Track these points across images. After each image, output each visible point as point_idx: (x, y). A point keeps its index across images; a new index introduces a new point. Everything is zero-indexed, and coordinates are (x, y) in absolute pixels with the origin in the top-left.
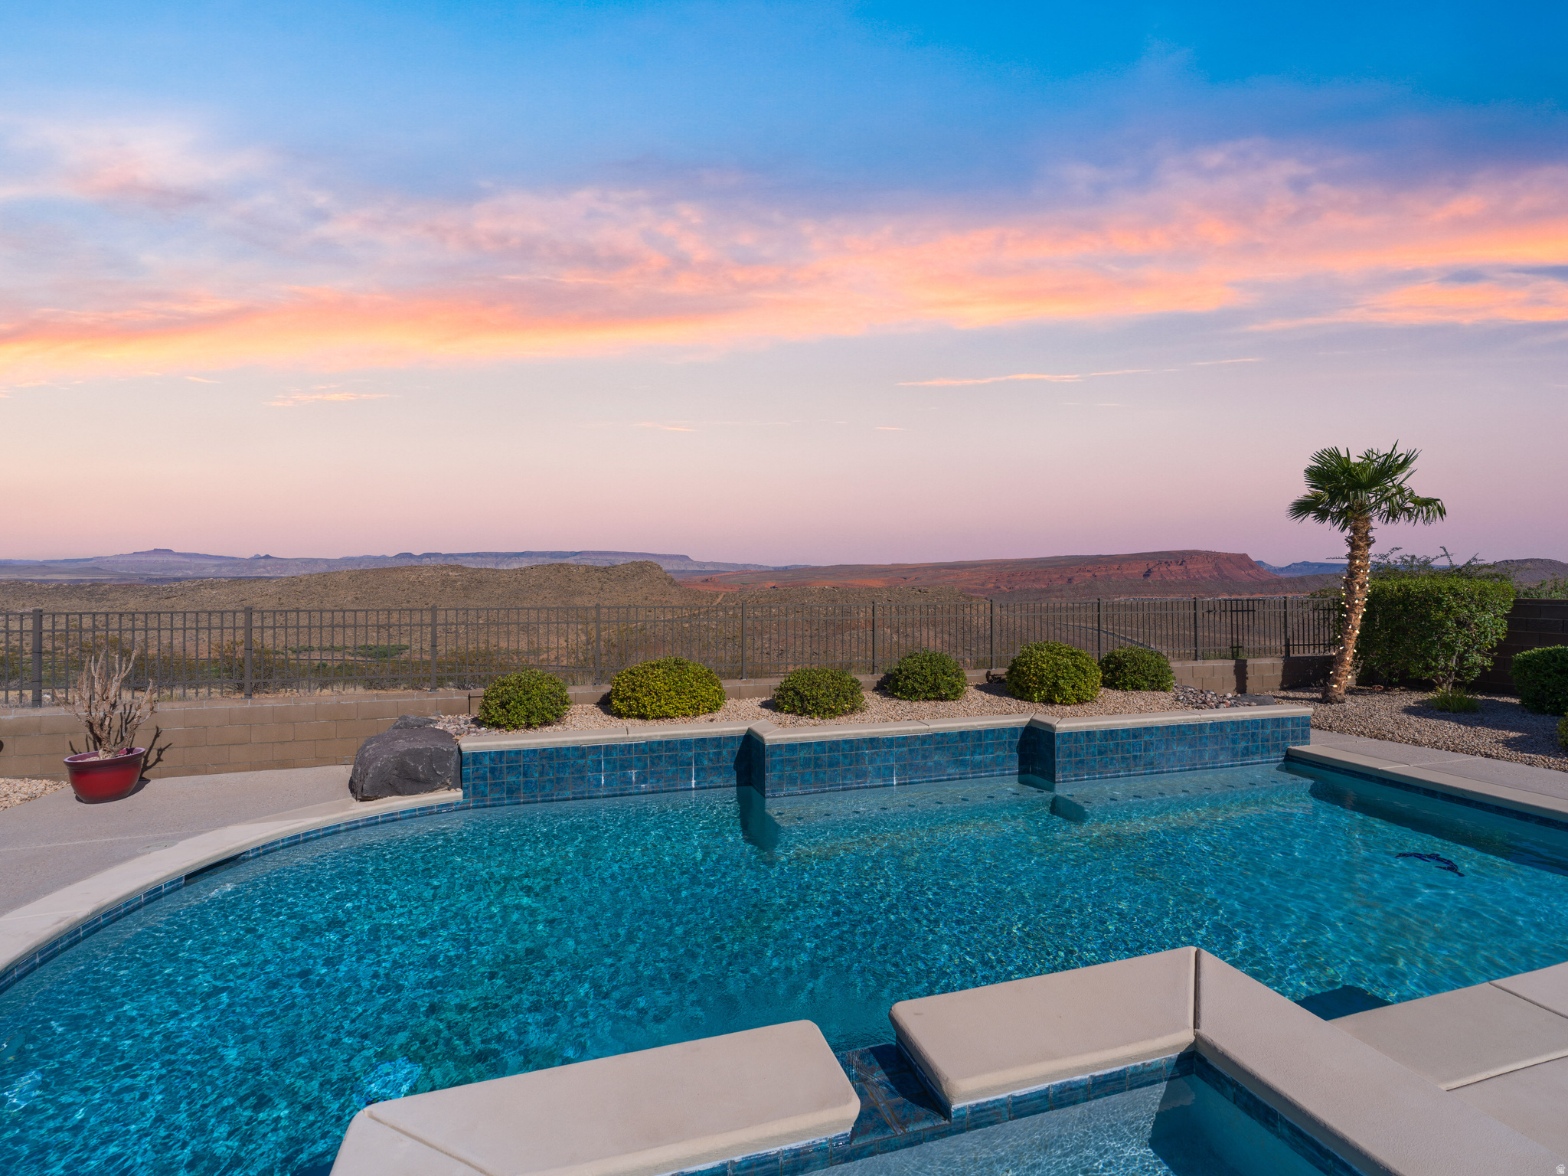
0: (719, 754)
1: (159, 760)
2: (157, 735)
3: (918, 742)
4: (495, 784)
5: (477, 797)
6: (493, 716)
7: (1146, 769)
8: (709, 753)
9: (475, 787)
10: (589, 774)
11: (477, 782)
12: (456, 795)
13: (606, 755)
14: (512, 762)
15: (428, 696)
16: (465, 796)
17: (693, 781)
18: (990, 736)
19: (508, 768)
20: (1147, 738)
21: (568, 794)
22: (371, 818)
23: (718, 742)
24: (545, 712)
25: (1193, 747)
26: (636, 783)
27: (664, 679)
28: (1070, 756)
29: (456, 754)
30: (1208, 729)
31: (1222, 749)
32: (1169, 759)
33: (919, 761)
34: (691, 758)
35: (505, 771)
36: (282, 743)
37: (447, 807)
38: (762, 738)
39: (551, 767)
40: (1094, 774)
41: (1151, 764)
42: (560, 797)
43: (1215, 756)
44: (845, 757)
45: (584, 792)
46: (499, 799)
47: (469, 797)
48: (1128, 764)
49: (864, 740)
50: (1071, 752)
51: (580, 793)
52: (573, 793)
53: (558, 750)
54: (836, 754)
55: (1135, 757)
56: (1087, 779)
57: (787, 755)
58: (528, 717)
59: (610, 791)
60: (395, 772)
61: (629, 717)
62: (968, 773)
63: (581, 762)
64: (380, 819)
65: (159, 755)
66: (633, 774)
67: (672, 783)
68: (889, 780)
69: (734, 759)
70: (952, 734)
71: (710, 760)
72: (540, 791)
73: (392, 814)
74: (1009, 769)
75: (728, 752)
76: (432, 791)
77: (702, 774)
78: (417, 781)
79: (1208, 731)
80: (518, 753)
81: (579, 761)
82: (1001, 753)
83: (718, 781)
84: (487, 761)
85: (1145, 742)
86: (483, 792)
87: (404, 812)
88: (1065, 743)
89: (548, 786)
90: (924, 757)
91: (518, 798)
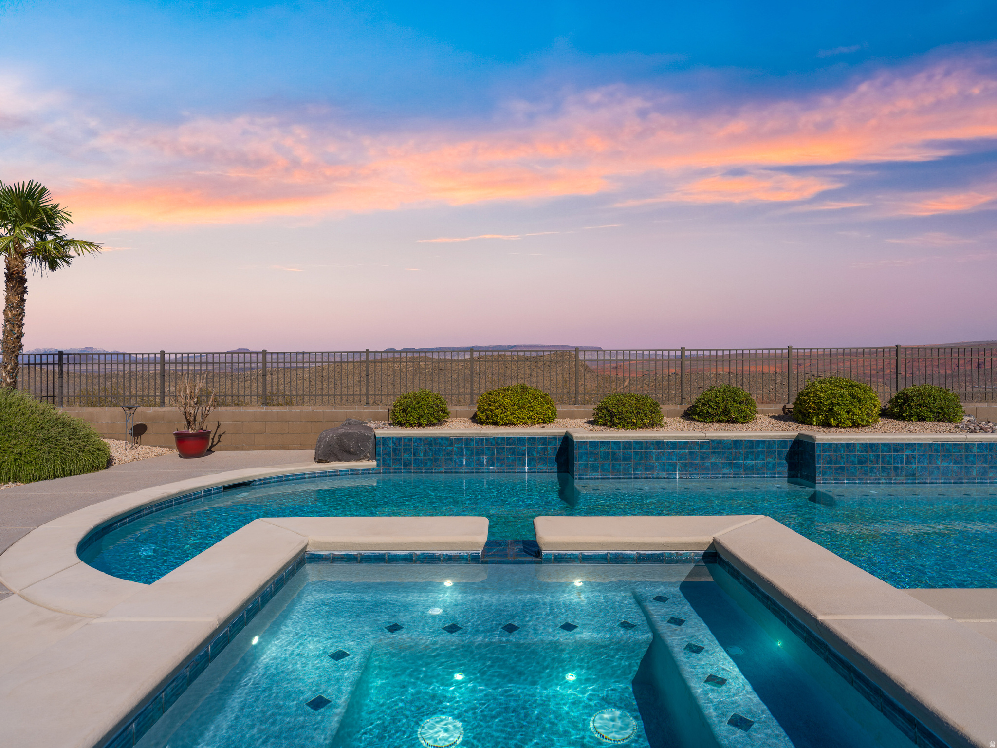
0: (545, 449)
1: (219, 441)
2: (218, 427)
3: (697, 447)
4: (396, 459)
5: (384, 464)
6: (398, 418)
7: (908, 479)
8: (538, 448)
9: (384, 460)
10: (455, 457)
11: (385, 457)
12: (373, 464)
13: (466, 445)
14: (406, 445)
15: (364, 408)
16: (378, 465)
17: (527, 467)
18: (761, 446)
19: (404, 449)
20: (908, 452)
21: (442, 469)
22: (323, 473)
23: (544, 441)
24: (430, 416)
25: (958, 463)
26: (486, 465)
27: (510, 397)
28: (830, 462)
29: (373, 438)
30: (975, 448)
31: (992, 467)
32: (933, 473)
33: (698, 461)
34: (525, 451)
35: (402, 451)
36: (282, 434)
37: (366, 472)
38: (572, 436)
39: (430, 450)
40: (854, 479)
41: (914, 475)
42: (436, 471)
43: (985, 473)
44: (637, 454)
45: (452, 469)
46: (398, 469)
47: (380, 466)
48: (889, 474)
49: (652, 443)
50: (831, 460)
51: (449, 469)
52: (445, 469)
53: (435, 439)
54: (629, 451)
55: (896, 468)
56: (847, 483)
57: (591, 449)
58: (419, 419)
59: (469, 469)
60: (337, 446)
61: (487, 424)
62: (741, 474)
63: (450, 448)
64: (328, 474)
65: (219, 439)
66: (484, 459)
67: (511, 467)
68: (672, 474)
69: (556, 453)
70: (727, 442)
71: (538, 453)
72: (424, 466)
73: (335, 472)
74: (779, 474)
75: (552, 448)
76: (358, 460)
77: (533, 463)
78: (350, 453)
79: (975, 450)
80: (410, 439)
81: (449, 448)
82: (771, 460)
83: (545, 469)
84: (391, 444)
85: (907, 455)
86: (389, 464)
87: (341, 471)
88: (825, 452)
89: (429, 463)
90: (702, 458)
91: (410, 469)
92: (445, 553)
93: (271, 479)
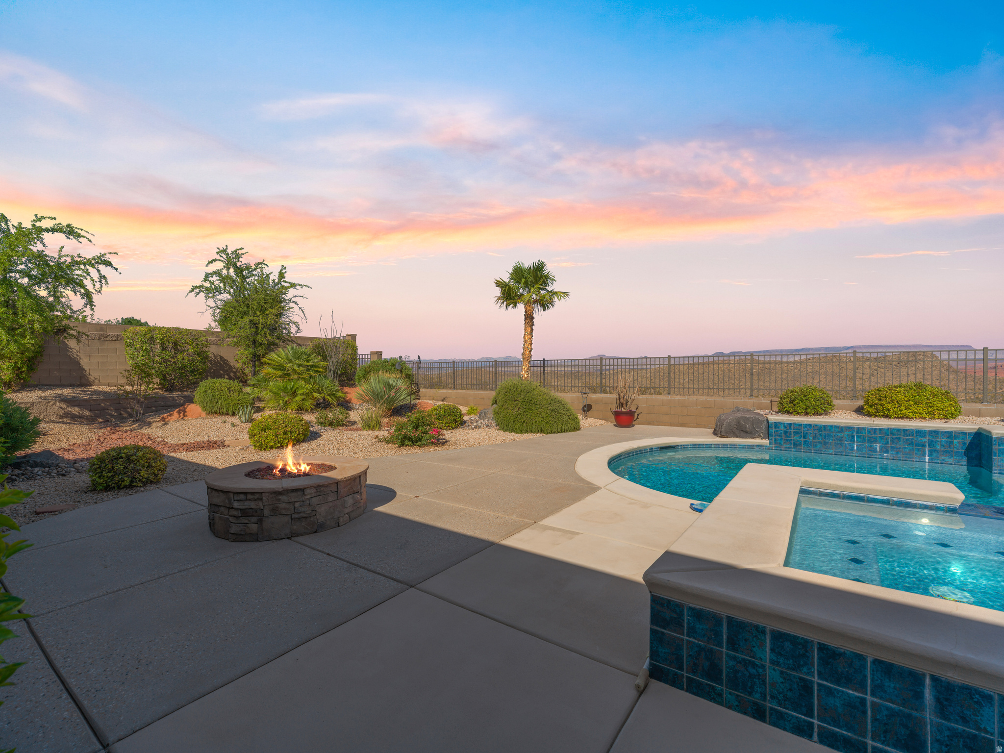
0: (952, 442)
1: (637, 418)
2: (637, 408)
4: (787, 440)
5: (776, 443)
6: (786, 407)
8: (941, 441)
9: (775, 440)
10: (846, 442)
11: (777, 437)
12: (766, 442)
13: (857, 432)
14: (796, 429)
15: (749, 399)
16: (770, 443)
17: (927, 458)
19: (794, 432)
21: (831, 451)
22: (725, 445)
23: (951, 435)
24: (817, 407)
26: (879, 452)
27: (904, 394)
29: (765, 422)
34: (925, 442)
35: (793, 434)
36: (682, 415)
37: (760, 447)
38: (990, 432)
39: (820, 435)
42: (826, 452)
45: (842, 452)
46: (789, 448)
47: (773, 444)
51: (839, 452)
52: (835, 451)
53: (825, 426)
58: (806, 409)
59: (861, 454)
60: (735, 426)
61: (876, 416)
64: (729, 446)
65: (638, 416)
66: (878, 447)
67: (908, 456)
69: (965, 448)
71: (941, 445)
72: (813, 447)
73: (734, 445)
75: (959, 443)
76: (753, 438)
77: (934, 454)
78: (746, 432)
80: (800, 425)
81: (839, 434)
83: (950, 461)
84: (782, 427)
86: (780, 443)
87: (740, 445)
89: (819, 446)
91: (800, 449)
92: (921, 502)
93: (688, 445)
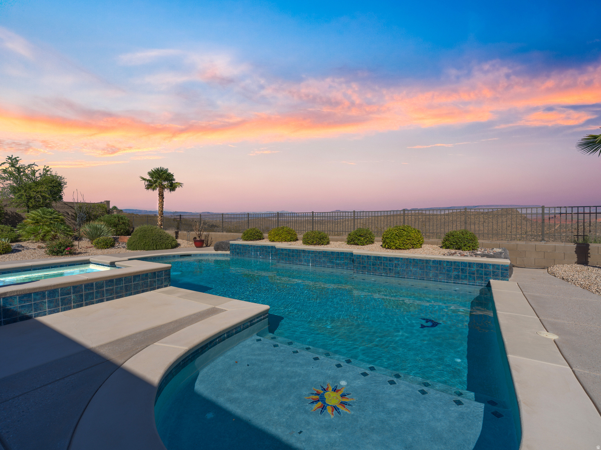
3: (317, 253)
4: (235, 251)
7: (396, 275)
10: (250, 252)
11: (232, 250)
13: (253, 248)
14: (238, 247)
16: (230, 253)
17: (270, 257)
18: (342, 255)
20: (396, 262)
25: (422, 269)
26: (259, 256)
28: (360, 264)
29: (230, 244)
30: (431, 262)
31: (441, 273)
32: (408, 273)
33: (318, 259)
34: (270, 251)
35: (237, 249)
37: (227, 255)
40: (370, 272)
41: (399, 273)
42: (245, 256)
43: (437, 276)
44: (296, 255)
45: (250, 256)
46: (236, 255)
48: (386, 272)
49: (301, 250)
50: (360, 263)
52: (248, 256)
53: (245, 245)
54: (294, 253)
55: (390, 269)
56: (367, 274)
57: (281, 252)
59: (254, 257)
62: (334, 266)
63: (249, 249)
65: (212, 243)
66: (258, 253)
67: (266, 257)
68: (309, 264)
70: (329, 252)
71: (274, 252)
73: (219, 254)
74: (350, 268)
76: (226, 251)
79: (431, 263)
80: (239, 245)
82: (347, 261)
84: (233, 246)
85: (395, 263)
86: (233, 253)
88: (358, 259)
90: (319, 258)
91: (239, 255)
93: (197, 254)
